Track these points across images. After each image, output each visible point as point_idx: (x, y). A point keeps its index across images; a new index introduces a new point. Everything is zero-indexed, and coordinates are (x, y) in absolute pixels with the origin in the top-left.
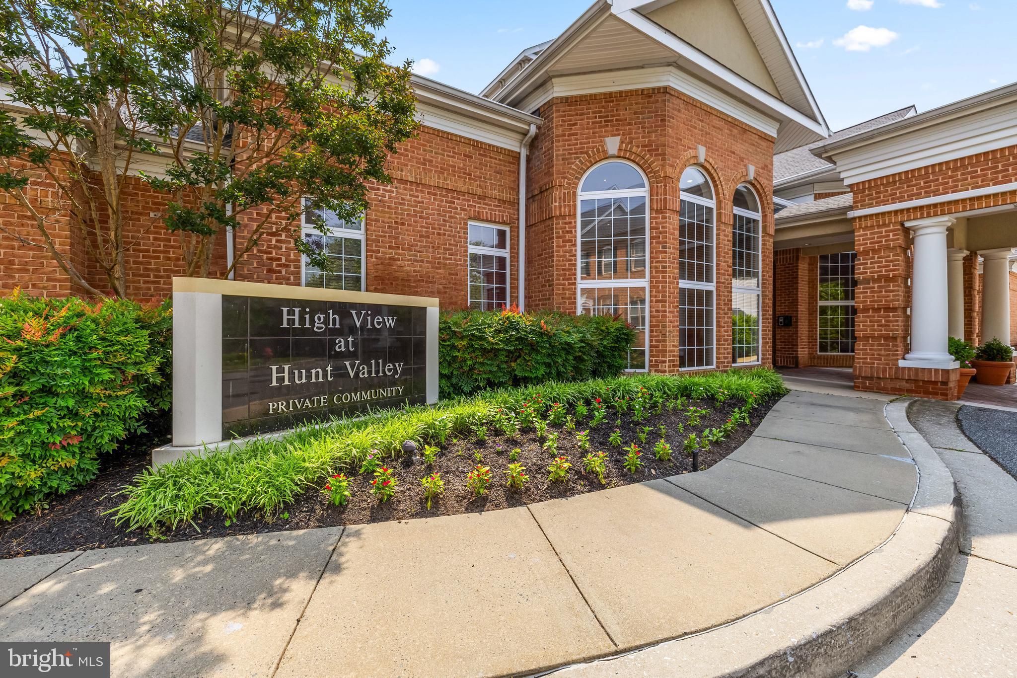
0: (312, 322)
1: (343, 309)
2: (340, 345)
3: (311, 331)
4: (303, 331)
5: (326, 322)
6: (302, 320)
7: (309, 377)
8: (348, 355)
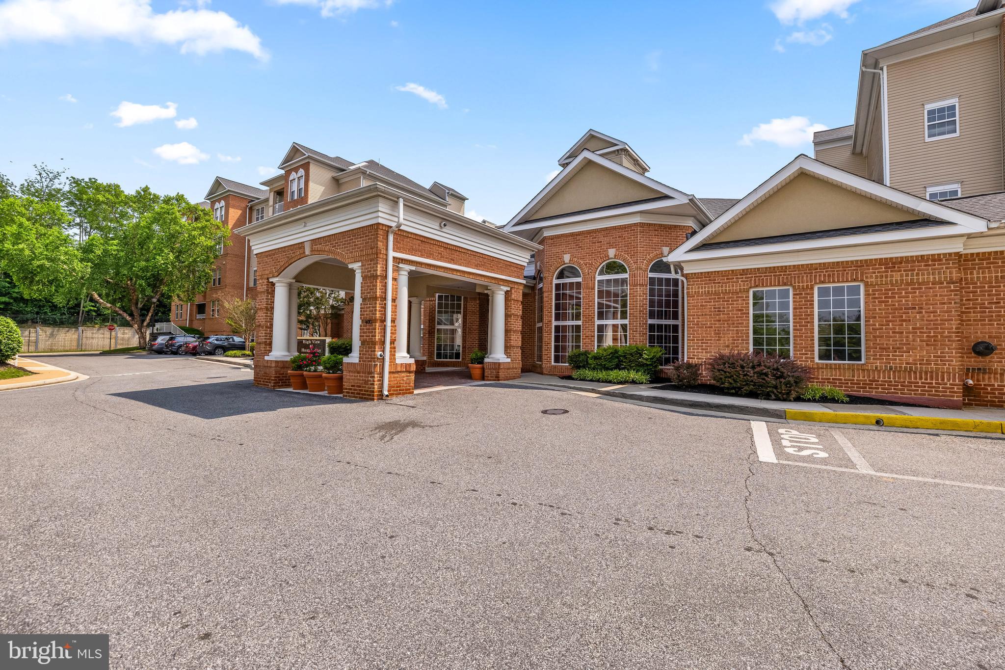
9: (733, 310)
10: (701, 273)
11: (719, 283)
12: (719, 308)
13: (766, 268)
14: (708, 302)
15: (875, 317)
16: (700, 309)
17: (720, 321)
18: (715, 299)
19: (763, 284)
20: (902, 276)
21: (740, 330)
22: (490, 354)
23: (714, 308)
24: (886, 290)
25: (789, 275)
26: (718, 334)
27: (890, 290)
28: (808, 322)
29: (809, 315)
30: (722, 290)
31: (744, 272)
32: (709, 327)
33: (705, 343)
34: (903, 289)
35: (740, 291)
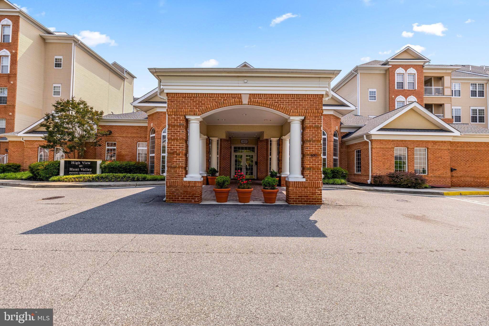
0: (76, 163)
1: (81, 162)
2: (80, 166)
3: (76, 164)
4: (74, 164)
5: (78, 163)
6: (74, 163)
7: (75, 170)
8: (81, 167)
9: (389, 155)
10: (378, 140)
11: (384, 144)
12: (384, 154)
13: (400, 140)
14: (380, 151)
15: (431, 160)
16: (377, 154)
17: (384, 159)
18: (383, 150)
19: (399, 146)
20: (437, 147)
21: (391, 163)
22: (284, 172)
23: (382, 154)
24: (433, 151)
25: (407, 143)
26: (383, 164)
27: (434, 151)
28: (413, 161)
29: (413, 158)
30: (385, 147)
31: (393, 141)
32: (381, 161)
33: (379, 167)
34: (438, 151)
35: (392, 148)
